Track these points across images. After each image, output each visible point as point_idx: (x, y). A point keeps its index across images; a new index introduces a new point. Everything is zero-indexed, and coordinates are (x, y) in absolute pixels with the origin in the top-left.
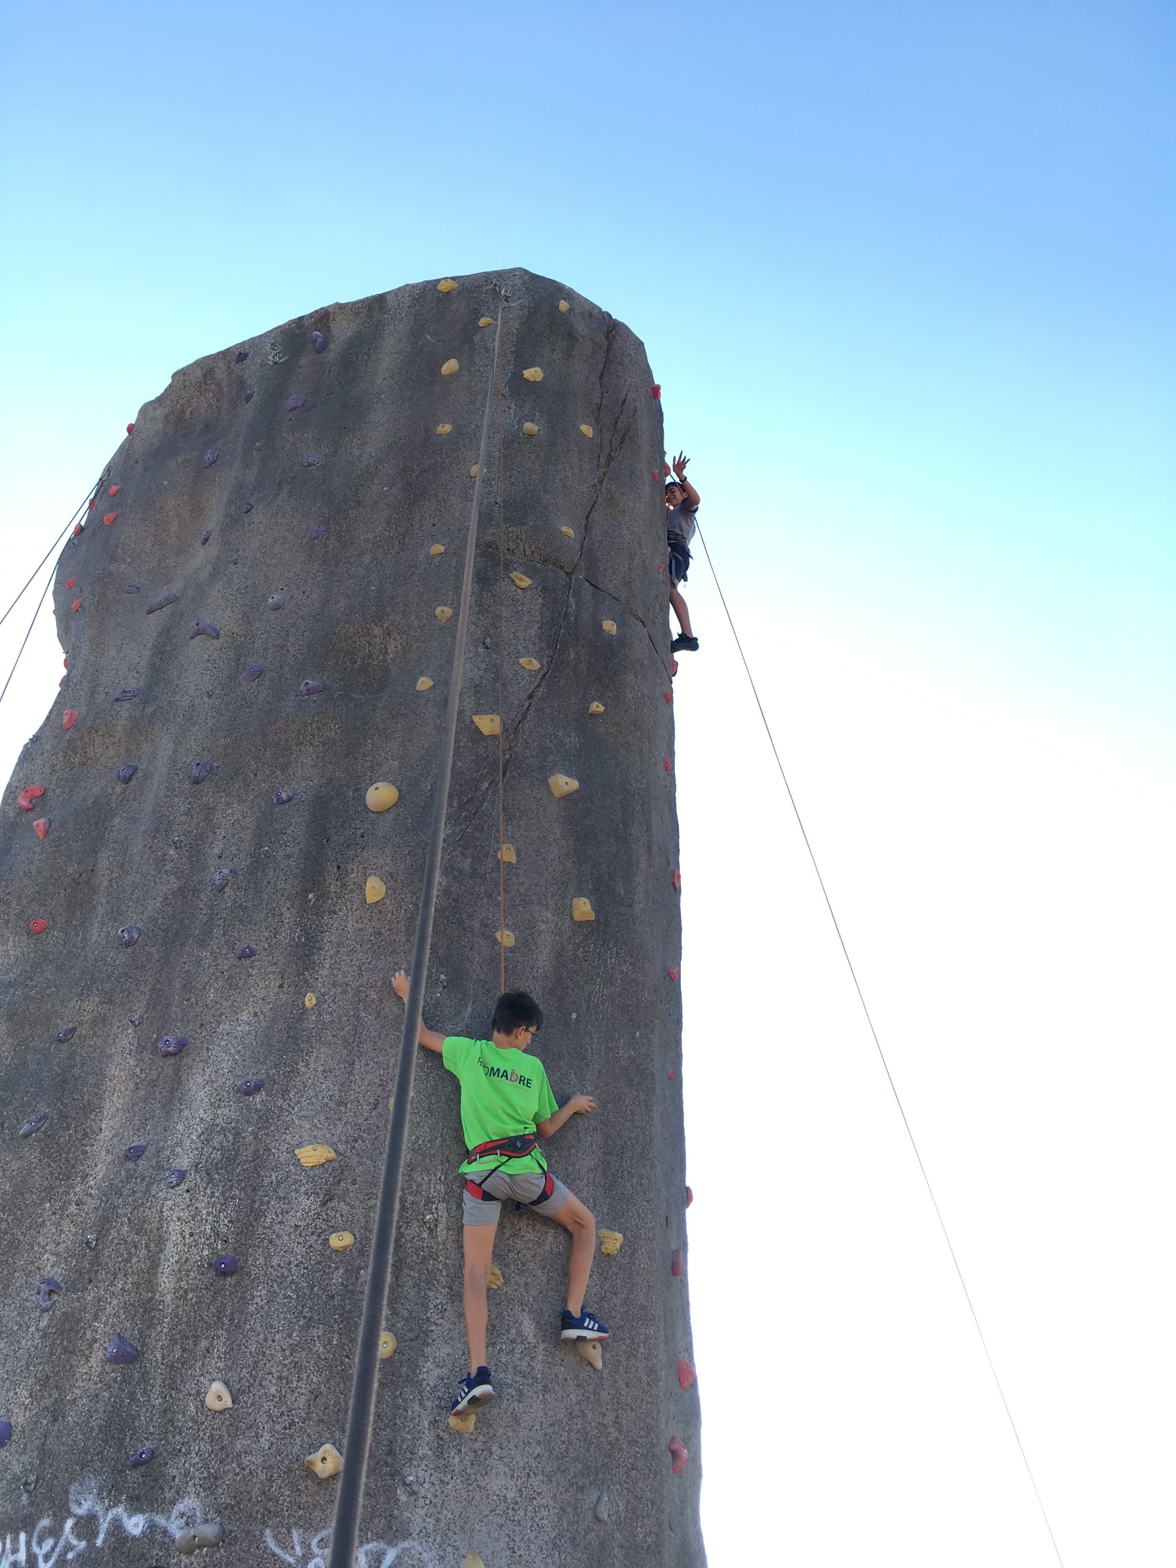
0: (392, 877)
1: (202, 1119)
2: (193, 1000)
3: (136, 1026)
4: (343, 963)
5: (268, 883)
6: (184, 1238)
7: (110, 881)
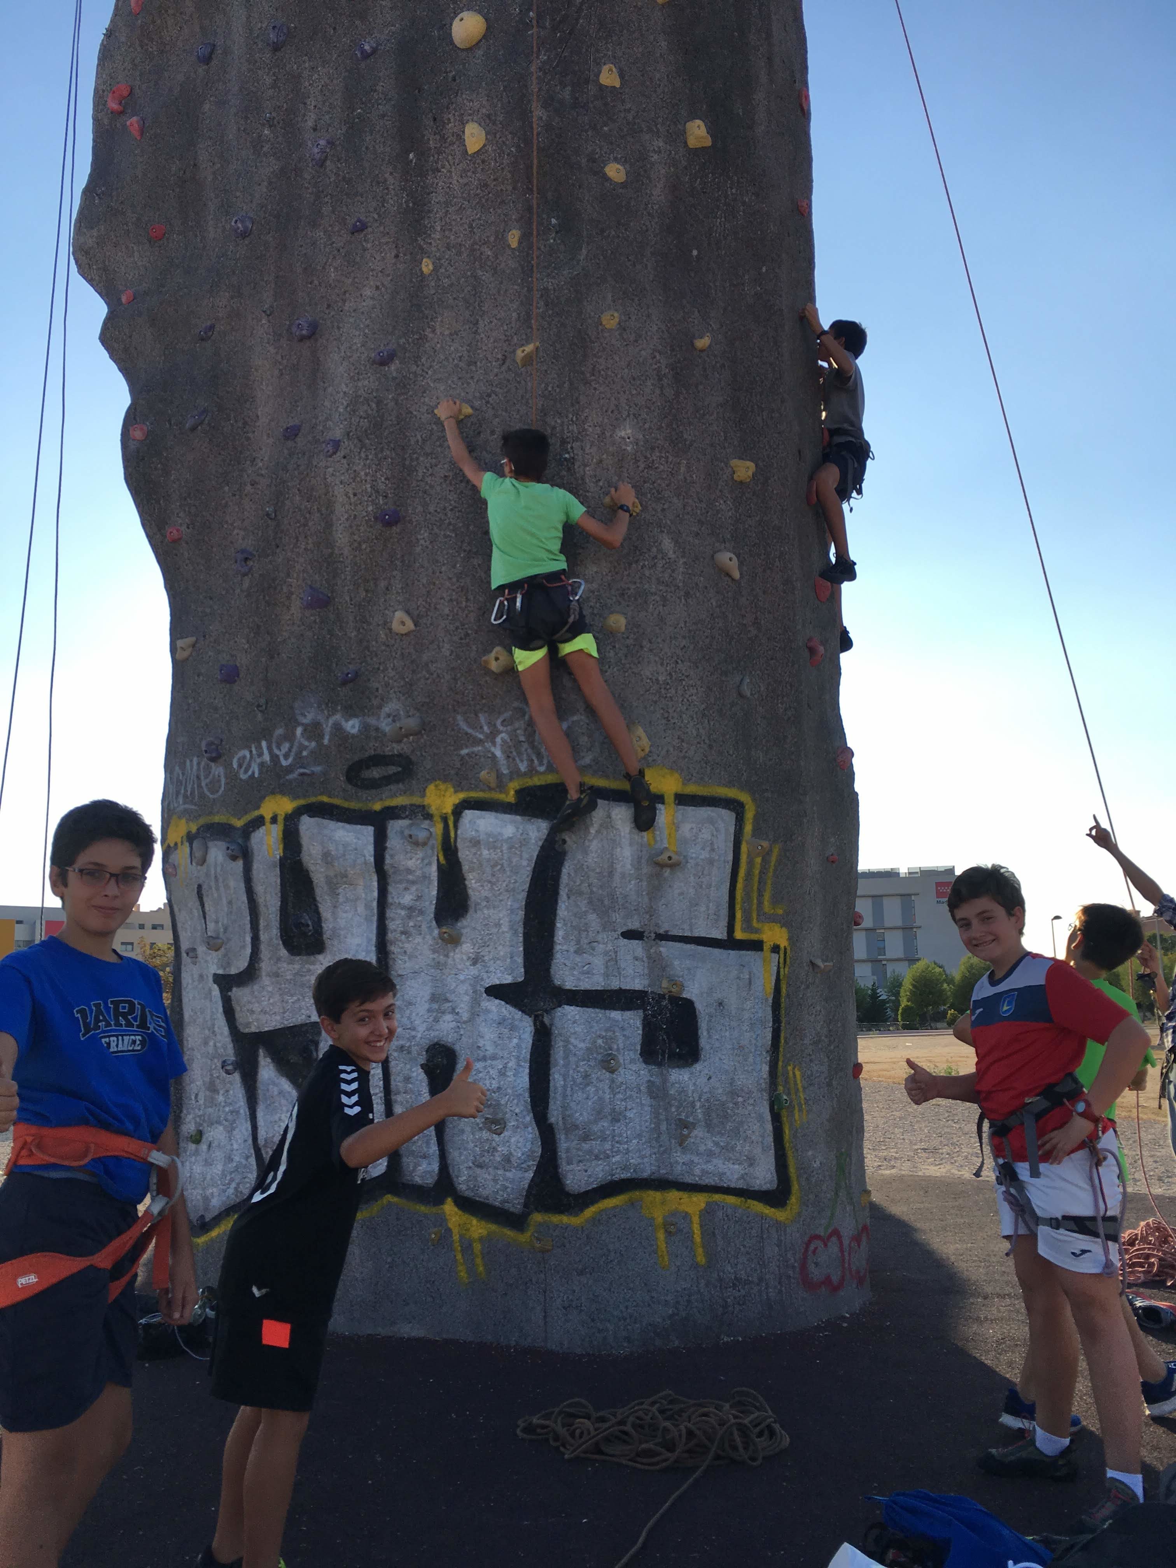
0: (490, 119)
1: (345, 393)
2: (316, 282)
3: (268, 316)
4: (453, 223)
5: (367, 148)
6: (349, 498)
7: (214, 173)
